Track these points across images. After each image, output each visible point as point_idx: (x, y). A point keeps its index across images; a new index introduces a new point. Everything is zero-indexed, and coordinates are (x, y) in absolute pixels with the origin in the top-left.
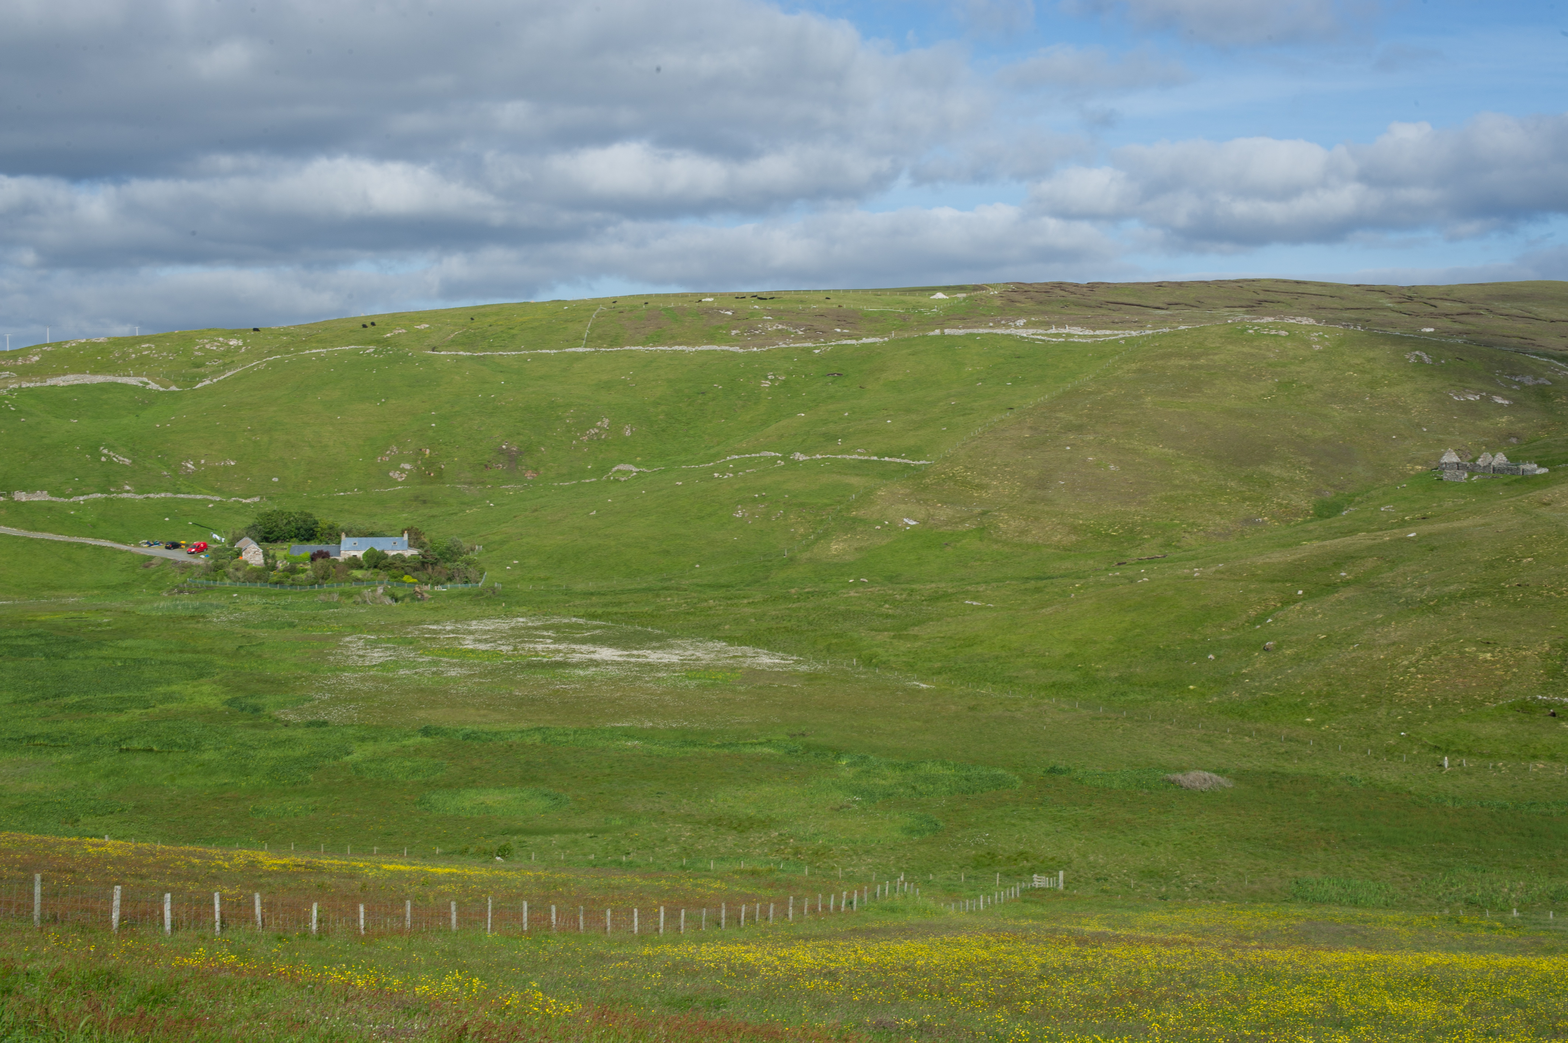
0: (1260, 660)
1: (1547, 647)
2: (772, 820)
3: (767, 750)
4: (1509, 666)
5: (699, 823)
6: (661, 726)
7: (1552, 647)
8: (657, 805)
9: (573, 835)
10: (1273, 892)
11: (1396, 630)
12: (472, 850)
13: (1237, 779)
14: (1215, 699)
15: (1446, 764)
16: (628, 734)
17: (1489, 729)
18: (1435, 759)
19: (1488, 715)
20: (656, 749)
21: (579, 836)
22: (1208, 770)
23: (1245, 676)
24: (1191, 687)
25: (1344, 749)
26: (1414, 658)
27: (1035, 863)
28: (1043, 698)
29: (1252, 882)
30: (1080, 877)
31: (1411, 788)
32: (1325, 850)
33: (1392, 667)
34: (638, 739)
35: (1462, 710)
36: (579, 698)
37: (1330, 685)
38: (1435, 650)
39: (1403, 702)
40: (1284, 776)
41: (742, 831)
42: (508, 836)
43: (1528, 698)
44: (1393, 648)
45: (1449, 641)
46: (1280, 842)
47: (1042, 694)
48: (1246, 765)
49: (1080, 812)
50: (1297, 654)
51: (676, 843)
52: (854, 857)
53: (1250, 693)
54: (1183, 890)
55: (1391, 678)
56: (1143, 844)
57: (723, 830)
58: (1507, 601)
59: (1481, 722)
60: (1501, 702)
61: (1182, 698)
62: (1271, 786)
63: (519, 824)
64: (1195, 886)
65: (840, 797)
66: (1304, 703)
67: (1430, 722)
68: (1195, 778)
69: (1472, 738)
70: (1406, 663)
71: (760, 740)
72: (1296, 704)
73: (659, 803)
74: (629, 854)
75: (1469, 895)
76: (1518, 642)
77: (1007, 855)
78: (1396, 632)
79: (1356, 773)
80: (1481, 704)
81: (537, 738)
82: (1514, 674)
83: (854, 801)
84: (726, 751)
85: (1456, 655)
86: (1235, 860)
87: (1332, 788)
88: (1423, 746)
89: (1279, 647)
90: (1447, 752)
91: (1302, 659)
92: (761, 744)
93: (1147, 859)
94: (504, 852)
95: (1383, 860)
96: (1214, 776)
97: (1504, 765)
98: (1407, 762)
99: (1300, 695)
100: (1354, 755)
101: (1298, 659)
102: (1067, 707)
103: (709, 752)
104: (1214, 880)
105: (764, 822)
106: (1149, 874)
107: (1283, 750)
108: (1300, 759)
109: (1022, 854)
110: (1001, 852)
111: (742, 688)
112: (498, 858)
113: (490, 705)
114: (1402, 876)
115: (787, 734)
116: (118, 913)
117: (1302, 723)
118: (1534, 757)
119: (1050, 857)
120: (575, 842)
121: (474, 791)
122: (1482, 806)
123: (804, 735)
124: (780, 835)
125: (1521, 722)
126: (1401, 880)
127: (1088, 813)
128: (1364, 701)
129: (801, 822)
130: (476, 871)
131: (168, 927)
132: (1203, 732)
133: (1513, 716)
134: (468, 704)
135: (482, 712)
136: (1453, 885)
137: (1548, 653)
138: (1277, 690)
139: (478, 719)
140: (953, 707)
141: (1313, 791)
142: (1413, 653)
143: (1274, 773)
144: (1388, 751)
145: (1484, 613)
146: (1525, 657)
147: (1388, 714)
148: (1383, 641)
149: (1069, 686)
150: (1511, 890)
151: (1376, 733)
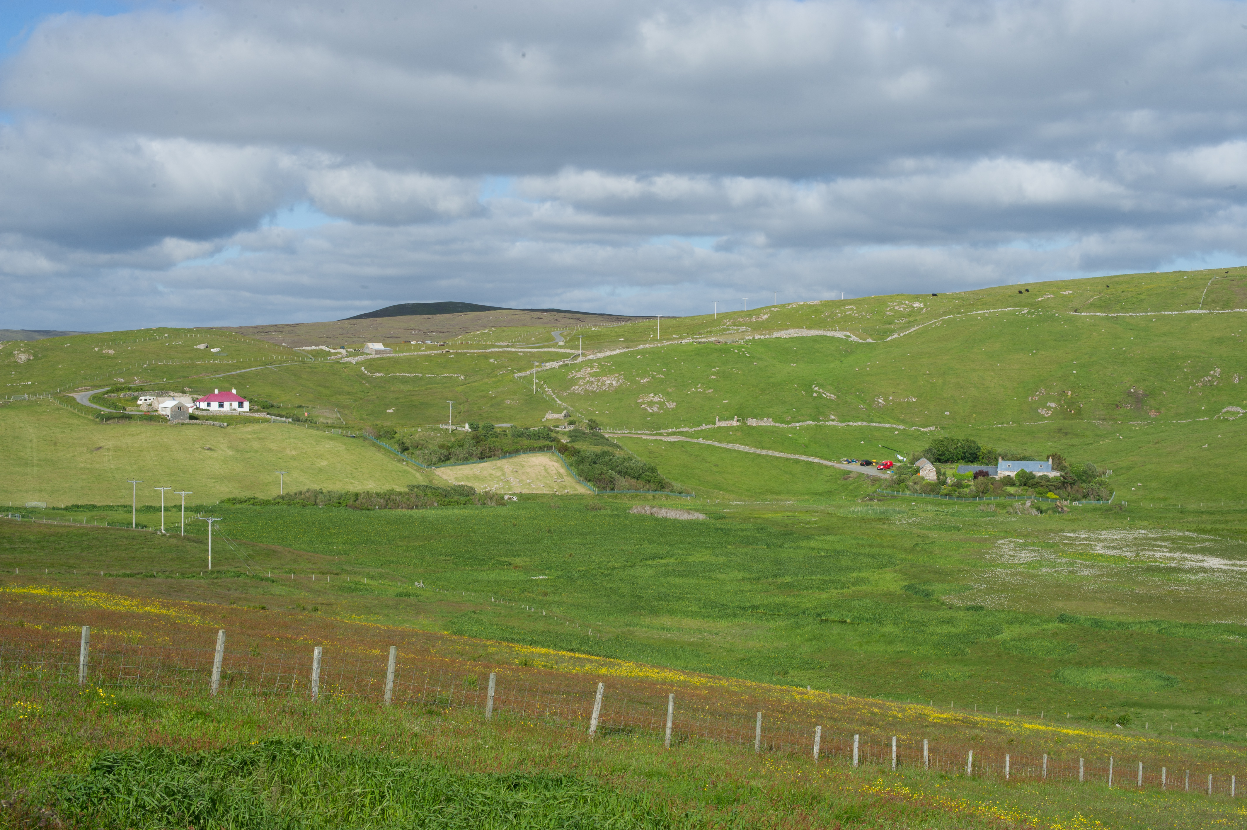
9: (1181, 711)
12: (1096, 717)
16: (1230, 630)
21: (1186, 712)
34: (1239, 634)
36: (1189, 598)
42: (1127, 708)
63: (1136, 698)
74: (1227, 729)
81: (1155, 629)
94: (1123, 721)
112: (1117, 725)
113: (1116, 600)
116: (818, 747)
120: (1182, 716)
121: (1100, 669)
130: (1100, 735)
131: (856, 761)
134: (1097, 598)
135: (1108, 605)
139: (1105, 611)
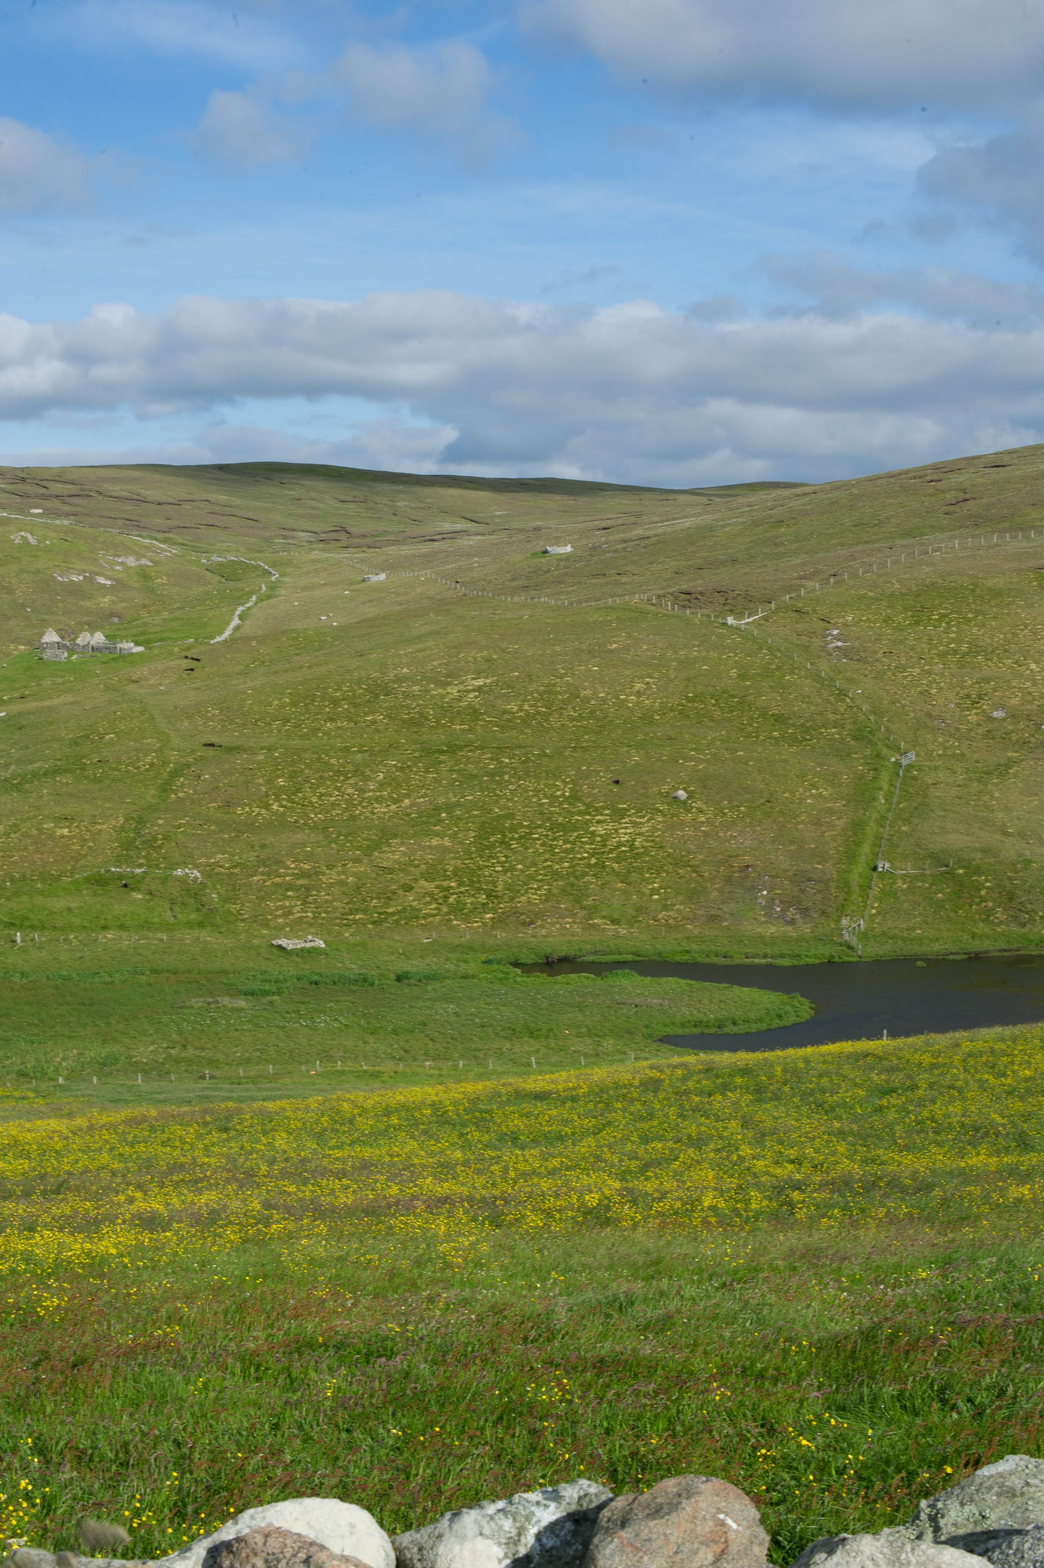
1: (121, 820)
4: (85, 840)
7: (127, 820)
15: (19, 939)
17: (64, 903)
18: (8, 935)
19: (64, 889)
35: (39, 886)
38: (15, 828)
43: (103, 871)
45: (29, 818)
58: (87, 777)
59: (57, 896)
60: (78, 876)
67: (8, 899)
69: (46, 912)
75: (22, 1067)
76: (95, 816)
80: (58, 879)
82: (90, 848)
85: (34, 832)
90: (21, 927)
118: (105, 928)
122: (49, 979)
125: (95, 894)
133: (87, 889)
137: (122, 827)
145: (65, 789)
146: (100, 831)
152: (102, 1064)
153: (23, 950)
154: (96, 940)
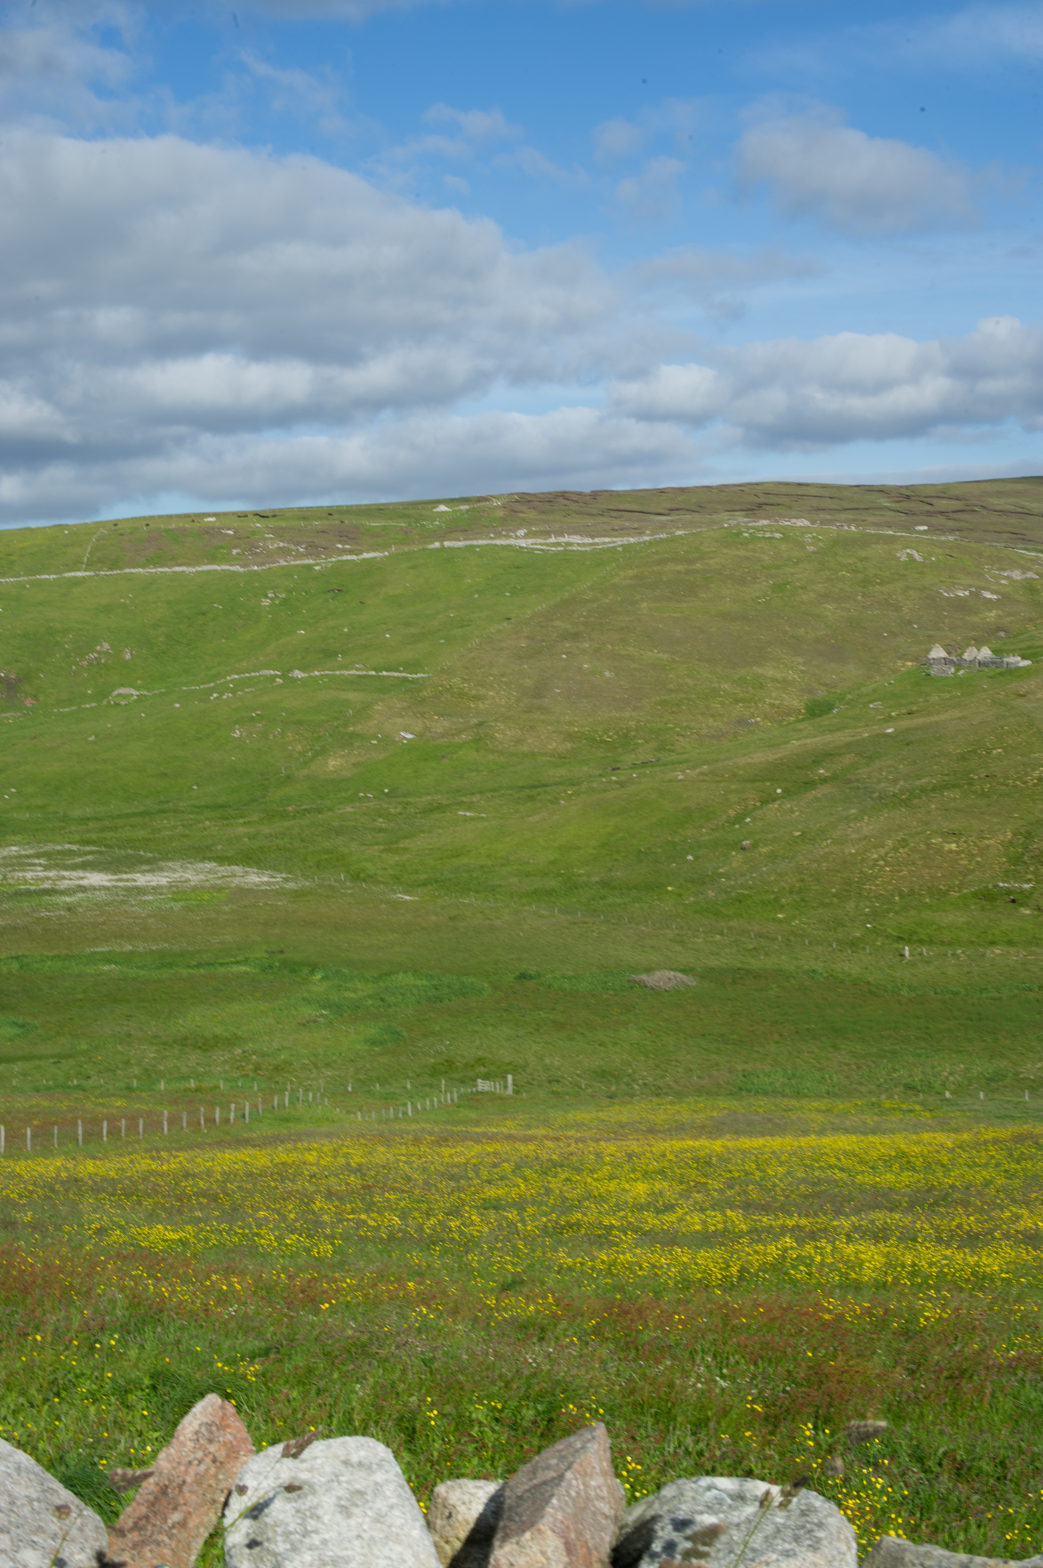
0: (737, 859)
1: (1009, 835)
2: (237, 1037)
3: (243, 968)
4: (973, 855)
5: (165, 1044)
6: (141, 949)
7: (1015, 835)
8: (125, 1028)
9: (37, 1062)
10: (719, 1085)
11: (868, 824)
13: (702, 977)
14: (692, 899)
15: (907, 953)
16: (108, 959)
17: (951, 918)
18: (897, 949)
19: (951, 904)
20: (132, 972)
21: (42, 1063)
22: (674, 970)
23: (722, 875)
24: (670, 888)
25: (810, 943)
26: (882, 851)
27: (493, 1068)
28: (524, 905)
29: (700, 1077)
30: (533, 1079)
31: (870, 979)
32: (777, 1042)
33: (863, 860)
34: (116, 963)
35: (927, 900)
36: (61, 924)
37: (802, 880)
38: (904, 843)
39: (872, 895)
40: (749, 972)
41: (207, 1050)
43: (990, 886)
44: (864, 842)
45: (917, 833)
46: (735, 1037)
47: (524, 901)
48: (714, 962)
49: (543, 1015)
50: (772, 852)
51: (139, 1065)
52: (314, 1071)
53: (726, 892)
54: (633, 1088)
55: (861, 872)
56: (600, 1045)
57: (187, 1050)
58: (974, 792)
59: (944, 911)
60: (965, 891)
61: (660, 900)
62: (734, 983)
64: (645, 1084)
65: (308, 1012)
66: (777, 900)
67: (896, 913)
68: (662, 978)
69: (935, 927)
70: (875, 856)
71: (238, 959)
72: (769, 902)
73: (128, 1026)
75: (909, 1080)
76: (982, 831)
77: (464, 1061)
78: (868, 826)
79: (819, 966)
80: (946, 893)
82: (978, 863)
83: (322, 1015)
84: (202, 971)
85: (923, 847)
86: (689, 1057)
87: (793, 982)
88: (887, 937)
89: (755, 846)
90: (909, 942)
91: (776, 856)
92: (238, 962)
93: (603, 1059)
95: (832, 1050)
96: (680, 975)
97: (963, 952)
98: (871, 954)
99: (773, 892)
100: (819, 949)
101: (773, 857)
102: (545, 913)
103: (185, 972)
104: (664, 1077)
105: (228, 1039)
106: (602, 1075)
107: (751, 946)
108: (767, 955)
109: (480, 1059)
110: (459, 1058)
111: (226, 908)
114: (848, 1065)
115: (267, 952)
117: (775, 920)
118: (993, 943)
119: (507, 1061)
120: (38, 1068)
122: (936, 993)
123: (282, 952)
124: (244, 1052)
125: (983, 909)
126: (845, 1068)
127: (552, 1017)
128: (834, 896)
129: (266, 1038)
132: (677, 932)
133: (975, 904)
136: (895, 1070)
137: (1010, 842)
138: (751, 888)
140: (434, 918)
141: (774, 986)
142: (883, 847)
143: (739, 969)
144: (854, 944)
145: (953, 804)
146: (988, 846)
147: (856, 907)
148: (855, 836)
149: (550, 893)
150: (951, 1074)
151: (844, 926)
152: (988, 1079)
153: (912, 964)
154: (983, 955)
